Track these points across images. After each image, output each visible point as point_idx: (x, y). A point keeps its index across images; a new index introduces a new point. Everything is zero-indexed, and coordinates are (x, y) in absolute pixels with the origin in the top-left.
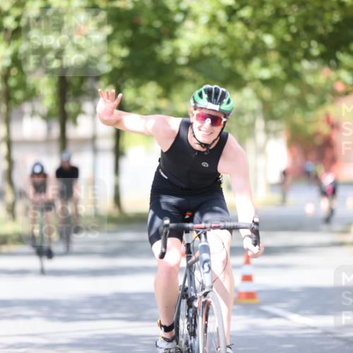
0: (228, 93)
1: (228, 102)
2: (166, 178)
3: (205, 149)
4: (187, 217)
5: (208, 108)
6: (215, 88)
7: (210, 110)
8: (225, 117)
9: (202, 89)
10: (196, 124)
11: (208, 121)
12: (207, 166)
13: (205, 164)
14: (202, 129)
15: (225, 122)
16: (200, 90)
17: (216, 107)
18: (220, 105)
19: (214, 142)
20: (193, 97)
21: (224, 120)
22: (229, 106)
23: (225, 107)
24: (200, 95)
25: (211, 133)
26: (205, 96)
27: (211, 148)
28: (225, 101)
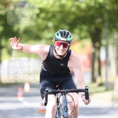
0: (70, 33)
1: (70, 37)
2: (46, 71)
3: (61, 58)
4: (57, 87)
5: (62, 40)
6: (64, 31)
7: (62, 41)
8: (69, 44)
9: (58, 32)
10: (57, 47)
11: (62, 46)
12: (63, 65)
13: (62, 65)
14: (59, 49)
15: (69, 46)
16: (57, 32)
17: (65, 40)
18: (67, 38)
19: (65, 54)
20: (55, 36)
21: (69, 45)
22: (70, 38)
23: (69, 39)
24: (58, 34)
25: (64, 51)
26: (60, 35)
27: (64, 57)
28: (69, 36)
